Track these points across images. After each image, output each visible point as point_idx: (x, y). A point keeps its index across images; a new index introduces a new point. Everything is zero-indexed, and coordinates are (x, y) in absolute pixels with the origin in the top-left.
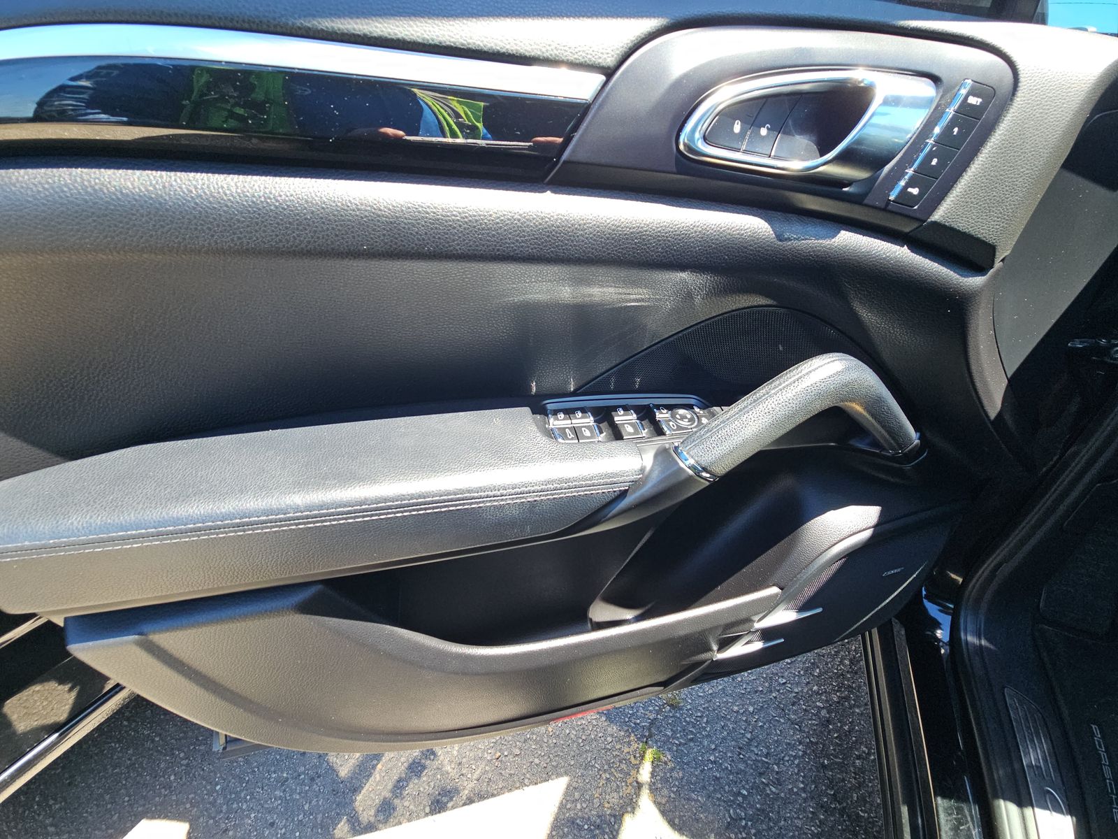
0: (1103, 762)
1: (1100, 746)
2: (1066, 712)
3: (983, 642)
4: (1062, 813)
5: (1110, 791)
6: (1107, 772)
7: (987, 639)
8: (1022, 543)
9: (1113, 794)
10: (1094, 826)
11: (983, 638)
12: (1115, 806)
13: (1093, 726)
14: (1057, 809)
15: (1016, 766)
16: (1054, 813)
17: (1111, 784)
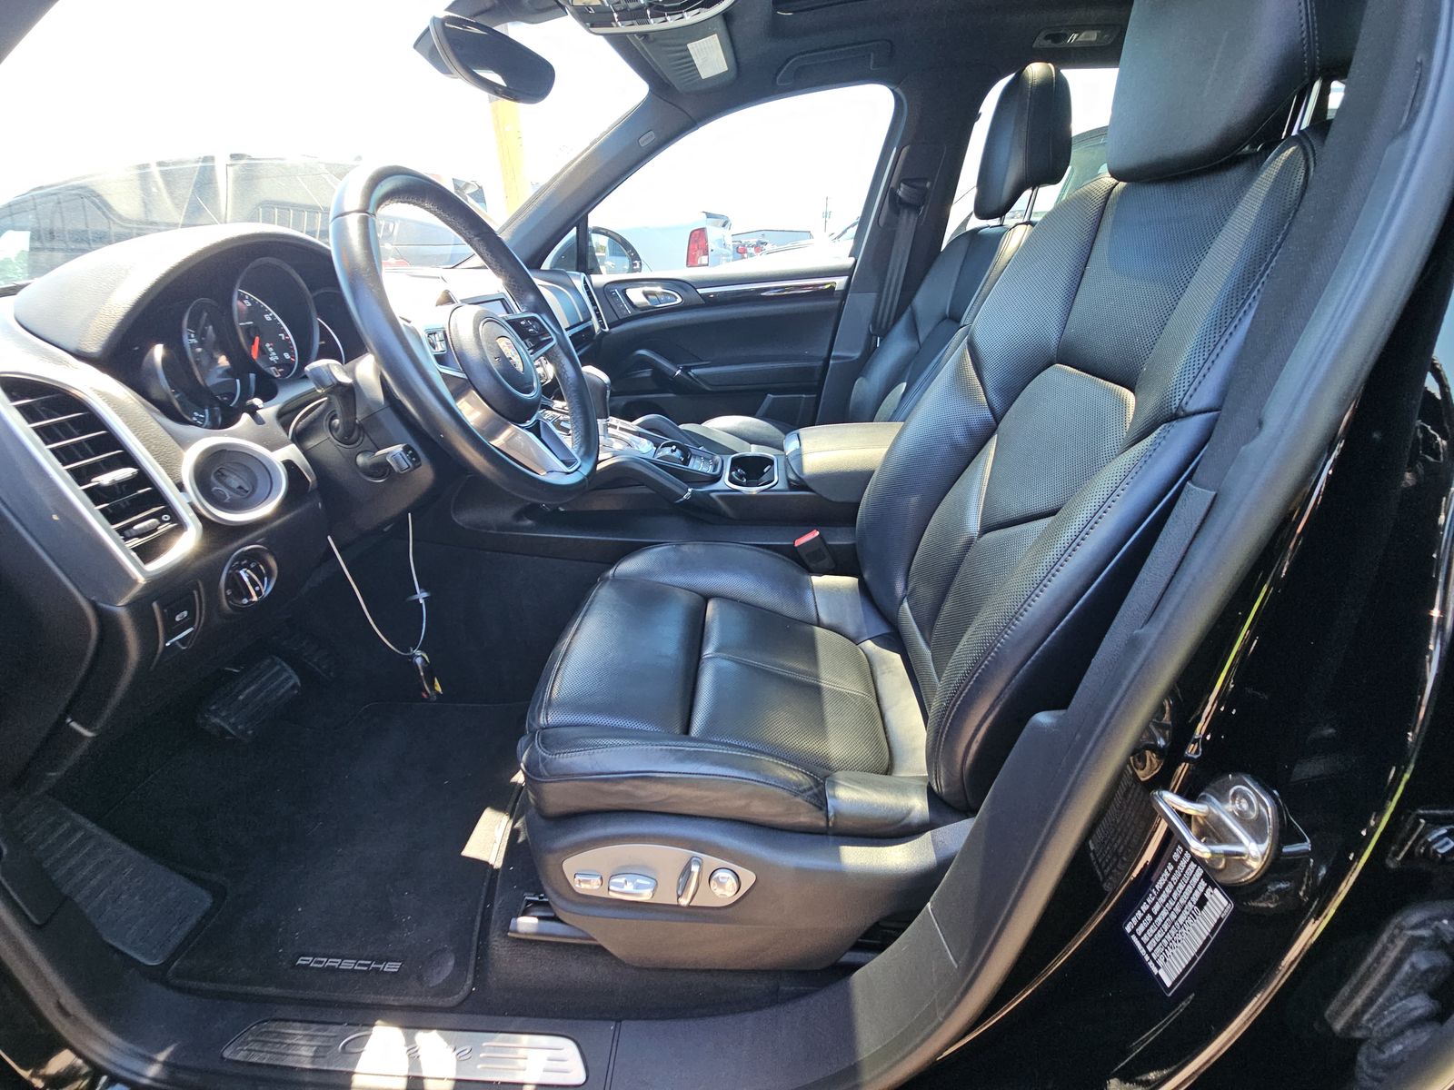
0: (337, 965)
1: (321, 962)
2: (272, 990)
3: (162, 1057)
4: (369, 1036)
5: (366, 968)
6: (348, 964)
7: (162, 1049)
8: (38, 974)
9: (370, 965)
10: (391, 1000)
11: (155, 1056)
12: (382, 966)
13: (299, 962)
14: (362, 1041)
15: (307, 1078)
16: (365, 1048)
17: (360, 965)
